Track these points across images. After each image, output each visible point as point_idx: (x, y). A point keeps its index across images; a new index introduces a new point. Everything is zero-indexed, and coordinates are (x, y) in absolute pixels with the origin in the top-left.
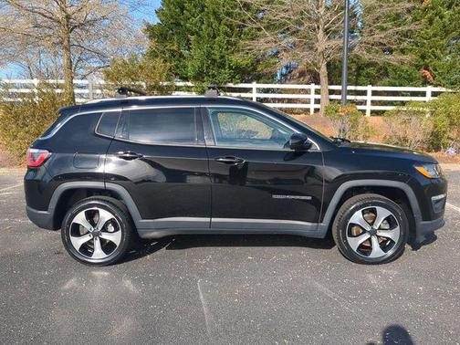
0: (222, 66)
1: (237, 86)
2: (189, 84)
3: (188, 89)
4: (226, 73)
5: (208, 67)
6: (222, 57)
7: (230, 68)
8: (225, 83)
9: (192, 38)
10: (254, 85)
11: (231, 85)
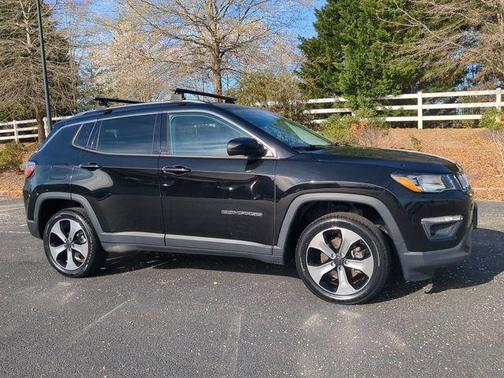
0: (379, 76)
1: (397, 98)
2: (342, 99)
3: (341, 105)
4: (383, 84)
5: (361, 79)
6: (377, 66)
7: (388, 77)
8: (383, 95)
9: (345, 48)
10: (419, 95)
11: (391, 97)
